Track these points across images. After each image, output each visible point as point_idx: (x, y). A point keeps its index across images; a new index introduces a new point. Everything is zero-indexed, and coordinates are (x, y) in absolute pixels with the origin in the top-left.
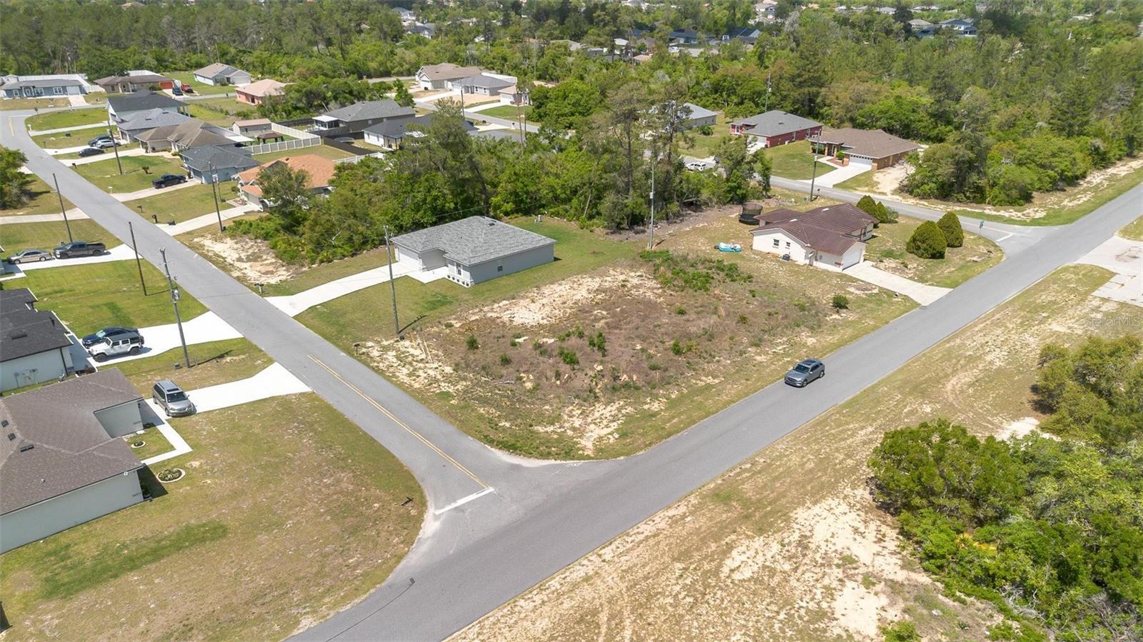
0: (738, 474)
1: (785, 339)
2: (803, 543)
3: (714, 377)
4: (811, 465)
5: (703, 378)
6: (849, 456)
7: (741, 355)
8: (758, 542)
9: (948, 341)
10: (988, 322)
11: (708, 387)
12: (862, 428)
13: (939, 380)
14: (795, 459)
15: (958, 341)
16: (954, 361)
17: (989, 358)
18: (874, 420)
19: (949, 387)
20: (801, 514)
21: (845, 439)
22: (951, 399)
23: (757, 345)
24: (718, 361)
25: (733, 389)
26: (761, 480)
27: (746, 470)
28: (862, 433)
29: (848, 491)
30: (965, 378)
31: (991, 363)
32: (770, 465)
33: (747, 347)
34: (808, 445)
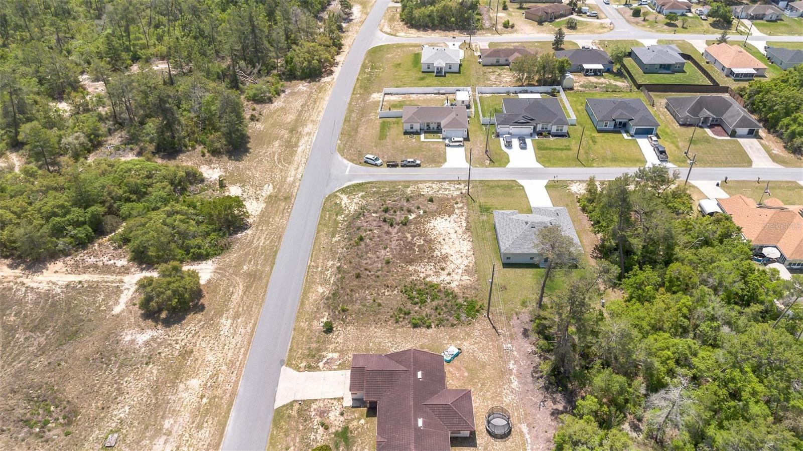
0: (289, 206)
1: (332, 282)
2: (257, 199)
3: (336, 242)
4: (271, 220)
5: (339, 238)
6: (262, 230)
7: (339, 258)
8: (269, 193)
9: (255, 325)
10: (238, 363)
11: (333, 236)
12: (264, 243)
13: (247, 288)
14: (277, 219)
15: (249, 330)
16: (245, 308)
17: (230, 321)
18: (262, 249)
19: (241, 286)
20: (264, 205)
21: (267, 235)
22: (238, 278)
23: (338, 268)
24: (343, 248)
25: (324, 240)
26: (281, 208)
27: (288, 209)
28: (263, 241)
29: (255, 219)
30: (236, 298)
31: (227, 318)
32: (283, 214)
33: (341, 263)
34: (277, 227)
